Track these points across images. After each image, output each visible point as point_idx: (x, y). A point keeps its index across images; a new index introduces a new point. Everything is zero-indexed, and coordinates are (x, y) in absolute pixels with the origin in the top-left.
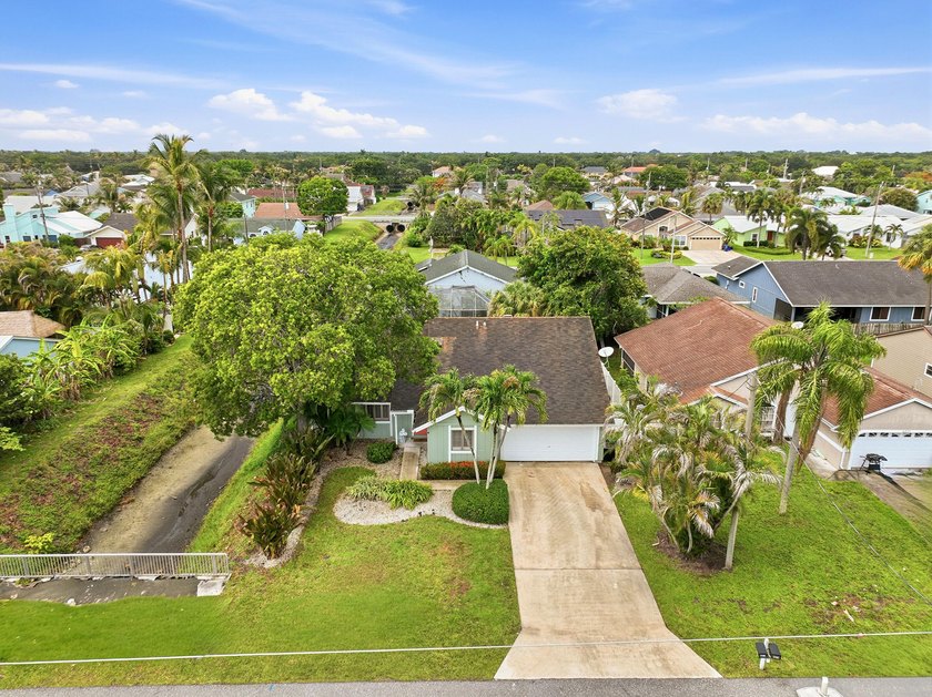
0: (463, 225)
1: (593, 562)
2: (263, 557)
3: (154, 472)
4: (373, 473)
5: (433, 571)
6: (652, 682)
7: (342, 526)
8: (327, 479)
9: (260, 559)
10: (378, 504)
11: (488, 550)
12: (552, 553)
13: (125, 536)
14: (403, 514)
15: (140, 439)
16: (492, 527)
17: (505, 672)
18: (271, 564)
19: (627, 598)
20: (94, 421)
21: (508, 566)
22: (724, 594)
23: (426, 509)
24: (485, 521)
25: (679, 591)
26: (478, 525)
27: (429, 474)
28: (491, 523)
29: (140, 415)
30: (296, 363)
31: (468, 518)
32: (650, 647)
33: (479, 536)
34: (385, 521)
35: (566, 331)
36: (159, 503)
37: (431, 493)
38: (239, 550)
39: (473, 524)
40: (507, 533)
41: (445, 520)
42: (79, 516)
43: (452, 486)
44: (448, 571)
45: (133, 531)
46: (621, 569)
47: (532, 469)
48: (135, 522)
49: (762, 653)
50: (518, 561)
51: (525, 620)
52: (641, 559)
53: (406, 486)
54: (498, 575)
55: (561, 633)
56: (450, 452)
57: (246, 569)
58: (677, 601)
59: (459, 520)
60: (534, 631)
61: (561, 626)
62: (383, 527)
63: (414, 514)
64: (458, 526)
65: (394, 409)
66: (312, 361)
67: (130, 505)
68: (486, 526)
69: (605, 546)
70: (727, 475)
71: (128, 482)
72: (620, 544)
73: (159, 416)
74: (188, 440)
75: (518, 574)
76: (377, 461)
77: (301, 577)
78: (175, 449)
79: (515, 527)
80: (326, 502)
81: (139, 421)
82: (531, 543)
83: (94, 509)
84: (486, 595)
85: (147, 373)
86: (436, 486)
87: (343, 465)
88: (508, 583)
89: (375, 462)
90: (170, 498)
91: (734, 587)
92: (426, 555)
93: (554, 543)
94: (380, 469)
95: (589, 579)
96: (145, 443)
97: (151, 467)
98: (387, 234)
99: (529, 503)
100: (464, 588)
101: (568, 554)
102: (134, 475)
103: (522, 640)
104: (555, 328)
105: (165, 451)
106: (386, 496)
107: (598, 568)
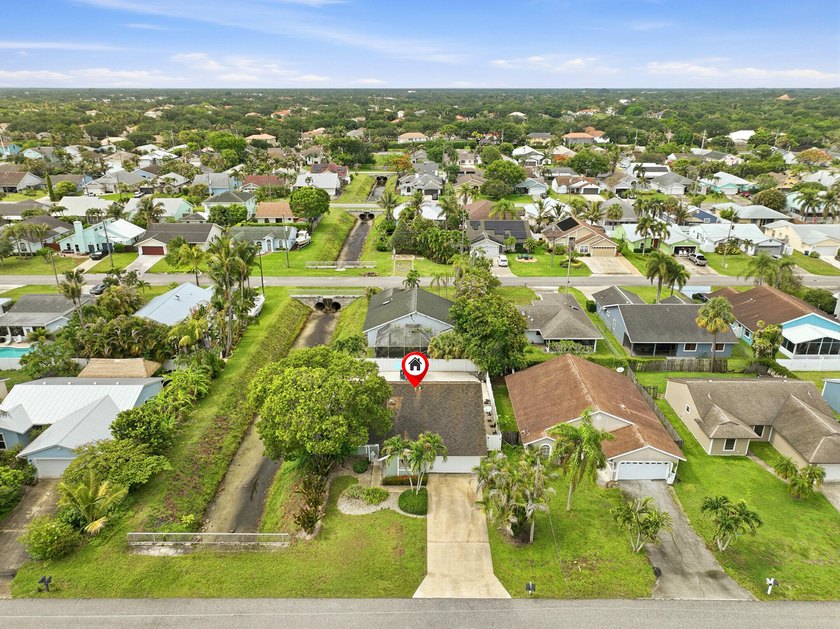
0: (418, 239)
1: (466, 538)
2: (305, 534)
3: (231, 469)
4: (356, 481)
5: (387, 542)
6: (480, 600)
7: (342, 515)
8: (332, 484)
9: (303, 535)
10: (360, 502)
11: (415, 530)
12: (446, 533)
13: (225, 512)
14: (373, 509)
15: (220, 448)
16: (419, 517)
17: (418, 594)
18: (309, 537)
19: (479, 558)
20: (195, 439)
21: (424, 540)
22: (526, 557)
23: (384, 505)
24: (415, 513)
25: (504, 555)
26: (411, 515)
27: (387, 482)
28: (418, 515)
29: (217, 431)
31: (406, 511)
32: (483, 584)
33: (411, 522)
34: (363, 513)
36: (238, 490)
37: (388, 495)
38: (293, 530)
39: (409, 515)
40: (425, 520)
41: (394, 512)
42: (200, 502)
43: (399, 490)
44: (394, 543)
45: (228, 509)
46: (479, 543)
47: (443, 479)
48: (228, 503)
49: (528, 588)
50: (430, 537)
51: (430, 569)
52: (490, 537)
53: (375, 491)
54: (419, 545)
55: (445, 576)
56: (399, 470)
57: (297, 540)
58: (502, 560)
59: (402, 513)
60: (433, 575)
61: (446, 572)
62: (363, 516)
63: (379, 508)
64: (401, 516)
67: (223, 493)
68: (415, 516)
69: (474, 529)
70: (524, 505)
71: (219, 478)
72: (482, 528)
73: (228, 429)
74: (245, 444)
75: (429, 544)
76: (359, 472)
77: (323, 545)
78: (240, 452)
79: (430, 517)
80: (332, 500)
81: (218, 435)
82: (437, 526)
83: (207, 497)
84: (412, 556)
85: (215, 397)
86: (392, 490)
87: (340, 474)
88: (424, 549)
90: (243, 488)
91: (531, 554)
92: (384, 533)
93: (448, 527)
94: (361, 477)
95: (463, 548)
96: (224, 451)
97: (229, 465)
98: (360, 222)
99: (439, 503)
100: (402, 552)
101: (454, 534)
102: (221, 473)
103: (427, 579)
105: (234, 454)
106: (364, 497)
107: (468, 542)
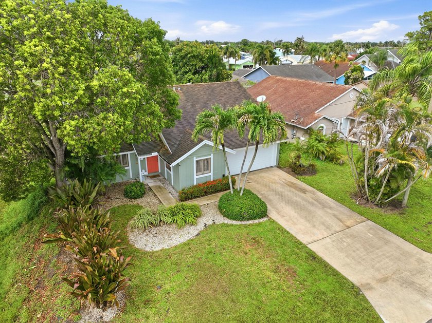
5: (257, 266)
10: (164, 228)
11: (276, 237)
12: (314, 226)
14: (193, 231)
16: (261, 220)
21: (300, 243)
22: (422, 221)
23: (205, 221)
24: (255, 218)
25: (402, 226)
26: (251, 222)
27: (186, 196)
28: (259, 218)
30: (88, 107)
33: (260, 230)
34: (182, 240)
35: (231, 90)
39: (247, 222)
40: (274, 221)
41: (223, 225)
44: (269, 263)
46: (359, 223)
50: (302, 239)
52: (361, 214)
54: (302, 253)
55: (384, 280)
56: (195, 177)
59: (235, 223)
60: (368, 287)
62: (185, 244)
63: (201, 227)
64: (240, 227)
65: (140, 154)
66: (104, 104)
68: (257, 221)
75: (311, 248)
79: (274, 216)
82: (294, 224)
88: (314, 256)
89: (135, 198)
91: (421, 215)
93: (307, 219)
95: (352, 236)
100: (292, 272)
101: (323, 224)
104: (223, 88)
106: (169, 220)
107: (348, 227)
